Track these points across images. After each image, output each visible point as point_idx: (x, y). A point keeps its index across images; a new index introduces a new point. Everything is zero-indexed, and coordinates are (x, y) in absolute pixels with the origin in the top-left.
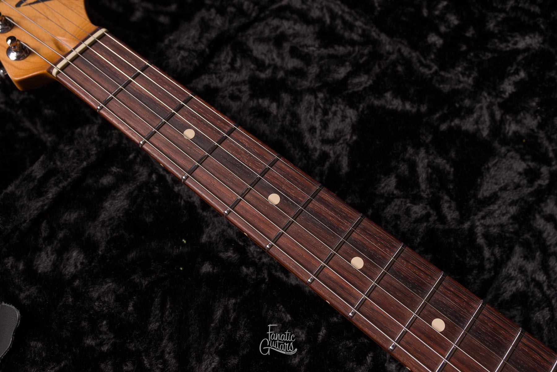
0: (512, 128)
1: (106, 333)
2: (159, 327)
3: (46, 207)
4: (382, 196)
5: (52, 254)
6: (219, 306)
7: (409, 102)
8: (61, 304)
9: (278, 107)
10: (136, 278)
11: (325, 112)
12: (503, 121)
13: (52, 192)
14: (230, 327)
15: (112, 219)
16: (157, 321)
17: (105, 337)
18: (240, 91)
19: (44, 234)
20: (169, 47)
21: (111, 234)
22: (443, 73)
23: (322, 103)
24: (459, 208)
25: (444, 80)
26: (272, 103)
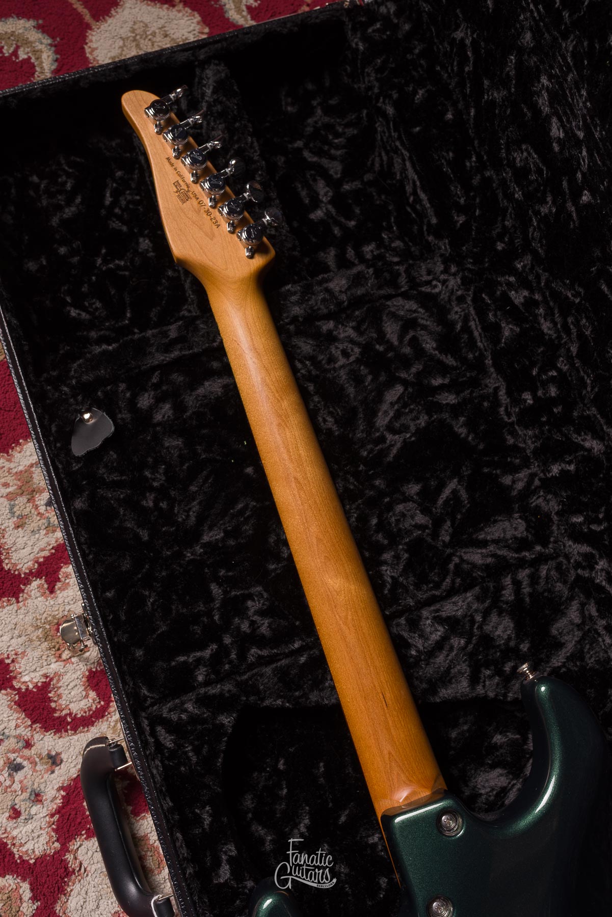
0: (537, 501)
1: (160, 475)
2: (198, 491)
3: (165, 362)
4: (404, 493)
5: (153, 398)
6: (243, 502)
7: (473, 436)
8: (141, 437)
9: (372, 380)
10: (199, 448)
11: (405, 405)
12: (534, 492)
13: (175, 354)
14: (242, 519)
15: (205, 396)
16: (197, 487)
17: (158, 476)
18: (352, 350)
19: (154, 380)
20: (320, 283)
21: (199, 408)
22: (517, 427)
23: (408, 398)
24: (452, 536)
25: (513, 433)
26: (369, 374)
